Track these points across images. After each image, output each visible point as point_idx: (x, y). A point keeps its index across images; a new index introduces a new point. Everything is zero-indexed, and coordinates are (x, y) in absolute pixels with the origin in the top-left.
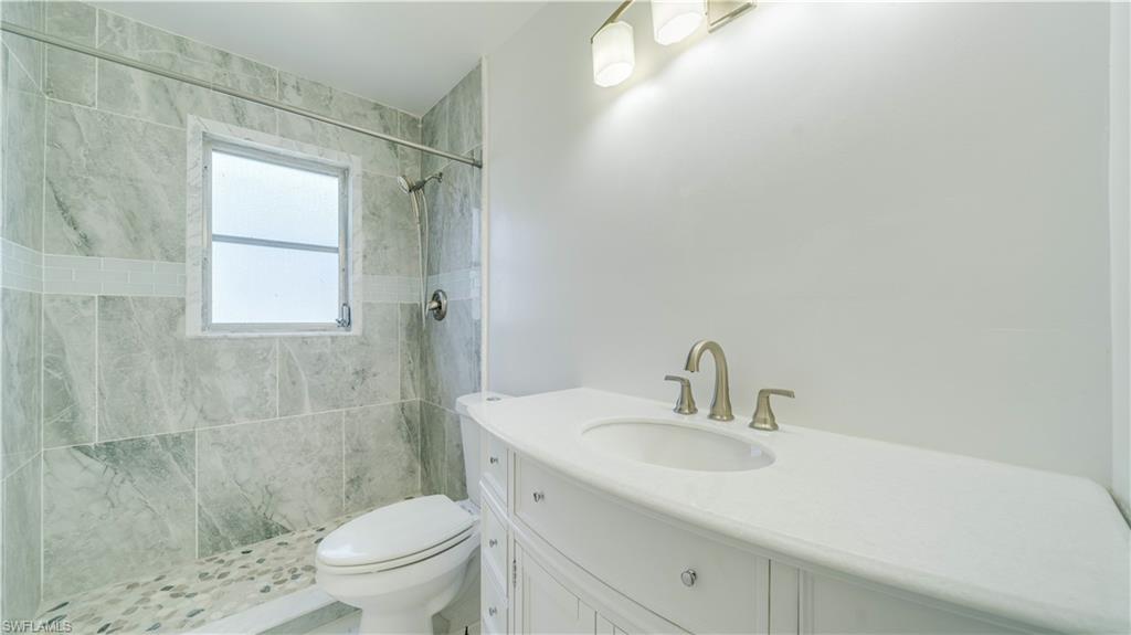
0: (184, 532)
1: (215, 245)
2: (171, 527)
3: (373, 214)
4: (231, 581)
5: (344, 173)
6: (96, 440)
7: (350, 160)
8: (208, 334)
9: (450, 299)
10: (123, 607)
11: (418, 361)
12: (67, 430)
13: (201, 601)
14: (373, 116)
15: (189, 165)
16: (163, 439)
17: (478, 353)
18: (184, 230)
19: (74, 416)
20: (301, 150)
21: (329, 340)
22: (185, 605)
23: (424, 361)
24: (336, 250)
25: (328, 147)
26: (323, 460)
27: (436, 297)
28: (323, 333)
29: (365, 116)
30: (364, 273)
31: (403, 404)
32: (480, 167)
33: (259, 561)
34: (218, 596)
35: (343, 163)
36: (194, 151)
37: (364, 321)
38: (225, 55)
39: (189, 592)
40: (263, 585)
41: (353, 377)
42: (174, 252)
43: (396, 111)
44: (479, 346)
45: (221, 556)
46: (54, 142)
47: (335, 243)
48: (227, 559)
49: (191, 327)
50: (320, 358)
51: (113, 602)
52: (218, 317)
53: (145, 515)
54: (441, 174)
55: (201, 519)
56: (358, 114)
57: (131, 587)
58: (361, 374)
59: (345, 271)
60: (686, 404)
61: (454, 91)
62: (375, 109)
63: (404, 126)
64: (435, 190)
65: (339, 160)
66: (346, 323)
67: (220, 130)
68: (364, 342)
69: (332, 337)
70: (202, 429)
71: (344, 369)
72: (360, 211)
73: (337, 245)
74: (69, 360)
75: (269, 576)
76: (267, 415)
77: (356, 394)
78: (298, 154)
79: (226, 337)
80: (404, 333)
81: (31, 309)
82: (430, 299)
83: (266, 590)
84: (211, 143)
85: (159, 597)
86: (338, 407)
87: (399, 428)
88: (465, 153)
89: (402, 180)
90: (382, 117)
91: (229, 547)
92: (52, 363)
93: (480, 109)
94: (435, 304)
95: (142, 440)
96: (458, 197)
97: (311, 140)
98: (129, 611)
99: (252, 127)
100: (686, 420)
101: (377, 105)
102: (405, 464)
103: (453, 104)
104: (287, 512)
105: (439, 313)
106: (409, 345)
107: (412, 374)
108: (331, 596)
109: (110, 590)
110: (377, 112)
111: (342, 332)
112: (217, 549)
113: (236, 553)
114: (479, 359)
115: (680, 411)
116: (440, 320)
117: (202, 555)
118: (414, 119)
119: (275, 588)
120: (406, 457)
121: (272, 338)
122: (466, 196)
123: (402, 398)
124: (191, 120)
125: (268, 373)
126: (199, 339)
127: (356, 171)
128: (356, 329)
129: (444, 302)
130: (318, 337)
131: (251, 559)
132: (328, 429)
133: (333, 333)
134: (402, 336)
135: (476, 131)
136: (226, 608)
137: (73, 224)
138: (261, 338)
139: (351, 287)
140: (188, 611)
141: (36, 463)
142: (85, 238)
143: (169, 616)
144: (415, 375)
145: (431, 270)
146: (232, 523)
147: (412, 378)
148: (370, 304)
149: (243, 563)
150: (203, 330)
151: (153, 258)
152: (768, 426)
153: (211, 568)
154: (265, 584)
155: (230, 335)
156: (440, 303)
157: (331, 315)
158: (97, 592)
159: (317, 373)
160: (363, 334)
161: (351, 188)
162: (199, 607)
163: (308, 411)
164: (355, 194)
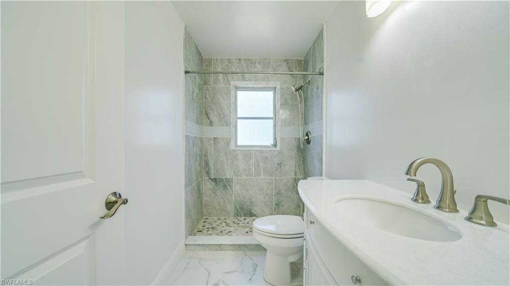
0: (230, 208)
1: (239, 120)
2: (228, 205)
3: (285, 104)
4: (239, 226)
5: (275, 88)
6: (213, 177)
7: (276, 84)
8: (237, 148)
9: (312, 135)
10: (217, 223)
11: (302, 161)
12: (208, 173)
13: (232, 229)
14: (284, 65)
15: (231, 97)
16: (226, 179)
17: (322, 159)
18: (230, 117)
19: (209, 170)
20: (260, 84)
21: (269, 151)
22: (229, 229)
23: (304, 162)
24: (272, 118)
25: (269, 81)
26: (267, 195)
27: (307, 135)
28: (267, 149)
29: (281, 65)
30: (282, 126)
31: (295, 178)
32: (323, 74)
33: (248, 223)
34: (236, 229)
35: (273, 86)
36: (233, 92)
37: (281, 144)
38: (239, 59)
39: (230, 225)
40: (246, 231)
41: (277, 166)
42: (228, 124)
43: (293, 59)
44: (322, 156)
45: (239, 218)
46: (205, 98)
47: (272, 115)
48: (240, 219)
49: (232, 147)
50: (266, 157)
51: (215, 222)
52: (239, 143)
53: (222, 200)
54: (309, 81)
55: (234, 205)
56: (279, 65)
57: (219, 219)
58: (280, 164)
59: (275, 126)
60: (421, 195)
61: (314, 44)
62: (285, 62)
63: (296, 65)
64: (307, 88)
65: (272, 84)
66: (275, 145)
67: (239, 84)
68: (280, 152)
69: (270, 150)
70: (234, 177)
71: (274, 162)
72: (279, 103)
73: (272, 116)
74: (208, 155)
75: (249, 228)
76: (251, 176)
77: (278, 172)
78: (260, 86)
79: (240, 150)
80: (296, 150)
81: (201, 141)
82: (305, 135)
83: (247, 232)
84: (237, 88)
85: (224, 224)
86: (272, 176)
87: (294, 188)
88: (317, 70)
89: (293, 88)
90: (287, 64)
91: (241, 216)
92: (206, 155)
93: (323, 48)
94: (307, 137)
95: (222, 179)
96: (315, 89)
97: (263, 80)
98: (217, 225)
99: (247, 81)
100: (419, 207)
101: (286, 59)
102: (296, 202)
103: (314, 50)
104: (256, 210)
105: (308, 141)
106: (298, 154)
107: (299, 166)
108: (258, 241)
109: (216, 218)
110: (285, 63)
111: (274, 149)
112: (238, 216)
113: (242, 218)
114: (322, 162)
115: (416, 200)
116: (308, 144)
117: (235, 216)
118: (300, 60)
119: (250, 233)
120: (296, 200)
121: (252, 150)
122: (318, 89)
123: (295, 176)
124: (232, 83)
125: (251, 162)
126: (234, 150)
127: (278, 87)
128: (278, 148)
129: (310, 136)
130: (266, 150)
131: (245, 222)
132: (268, 183)
133: (271, 149)
134: (295, 151)
135: (321, 58)
136: (237, 233)
137: (208, 118)
138: (249, 150)
139: (277, 131)
140: (228, 231)
141: (202, 180)
142: (211, 122)
143: (224, 230)
144: (300, 167)
145: (306, 123)
146: (242, 209)
147: (299, 168)
148: (283, 138)
149: (243, 222)
150: (235, 147)
151: (223, 126)
152: (484, 222)
153: (236, 221)
154: (247, 231)
155: (242, 149)
156: (308, 137)
157: (270, 142)
158: (213, 218)
159: (265, 163)
160: (281, 150)
161: (276, 94)
162: (231, 231)
163: (262, 177)
164: (278, 96)
